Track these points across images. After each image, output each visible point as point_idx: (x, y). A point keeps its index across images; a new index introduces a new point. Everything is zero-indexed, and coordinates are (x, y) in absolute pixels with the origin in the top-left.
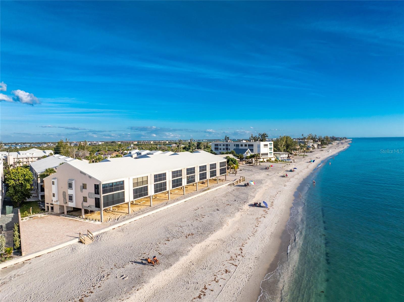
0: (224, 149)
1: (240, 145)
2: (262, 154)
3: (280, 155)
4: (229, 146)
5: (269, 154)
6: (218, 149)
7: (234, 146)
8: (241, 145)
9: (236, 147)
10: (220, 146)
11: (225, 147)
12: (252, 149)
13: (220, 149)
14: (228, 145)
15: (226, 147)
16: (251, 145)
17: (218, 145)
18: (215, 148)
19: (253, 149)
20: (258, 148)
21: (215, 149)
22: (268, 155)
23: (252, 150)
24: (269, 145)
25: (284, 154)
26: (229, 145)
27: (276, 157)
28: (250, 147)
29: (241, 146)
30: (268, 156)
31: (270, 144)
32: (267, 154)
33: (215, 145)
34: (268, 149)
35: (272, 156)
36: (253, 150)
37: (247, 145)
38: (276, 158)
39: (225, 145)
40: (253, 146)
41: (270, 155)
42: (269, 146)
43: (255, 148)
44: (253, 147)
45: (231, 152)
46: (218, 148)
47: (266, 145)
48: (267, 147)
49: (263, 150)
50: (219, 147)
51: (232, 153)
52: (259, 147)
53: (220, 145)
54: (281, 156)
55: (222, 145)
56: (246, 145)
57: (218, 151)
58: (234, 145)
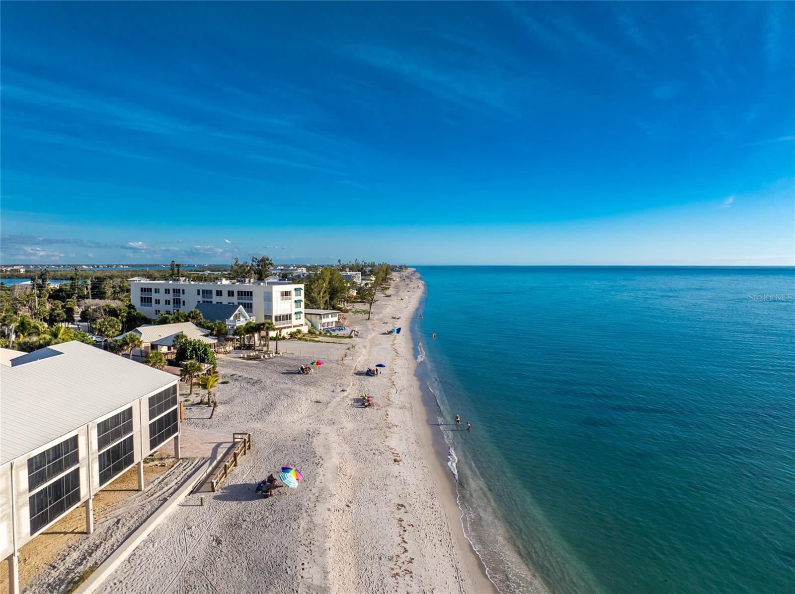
0: (169, 301)
1: (214, 293)
2: (276, 317)
3: (321, 318)
4: (183, 293)
5: (294, 317)
6: (151, 302)
7: (199, 294)
8: (217, 292)
9: (203, 297)
10: (156, 292)
11: (170, 297)
12: (248, 304)
13: (158, 302)
14: (179, 290)
15: (174, 296)
16: (245, 292)
17: (151, 289)
18: (142, 298)
19: (251, 304)
20: (265, 301)
21: (142, 301)
22: (290, 318)
23: (249, 307)
24: (293, 293)
25: (330, 316)
26: (183, 290)
27: (311, 322)
28: (242, 299)
29: (217, 295)
30: (291, 323)
31: (295, 289)
32: (288, 317)
33: (142, 289)
34: (291, 303)
35: (300, 323)
36: (251, 308)
37: (236, 294)
38: (310, 324)
39: (171, 291)
40: (251, 295)
41: (297, 319)
42: (294, 297)
43: (257, 301)
44: (252, 300)
45: (189, 316)
46: (151, 298)
47: (286, 294)
48: (290, 299)
49: (280, 307)
50: (154, 296)
51: (193, 318)
52: (268, 298)
53: (156, 289)
54: (324, 320)
55: (162, 291)
56: (233, 292)
57: (151, 306)
58: (199, 291)
